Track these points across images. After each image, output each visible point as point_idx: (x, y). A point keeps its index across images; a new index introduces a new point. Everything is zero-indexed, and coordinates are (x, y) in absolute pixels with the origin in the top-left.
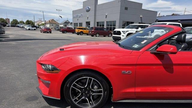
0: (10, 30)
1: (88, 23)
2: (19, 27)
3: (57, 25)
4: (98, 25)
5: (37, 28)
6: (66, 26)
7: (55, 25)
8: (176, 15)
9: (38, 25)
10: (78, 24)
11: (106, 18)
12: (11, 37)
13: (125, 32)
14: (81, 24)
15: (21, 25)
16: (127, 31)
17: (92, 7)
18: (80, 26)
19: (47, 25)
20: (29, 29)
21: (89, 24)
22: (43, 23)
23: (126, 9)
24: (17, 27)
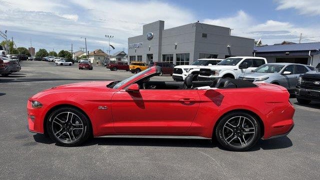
0: (32, 65)
1: (150, 56)
2: (47, 61)
3: (107, 57)
4: (164, 59)
5: (73, 63)
6: (119, 59)
7: (102, 58)
8: (289, 43)
9: (77, 57)
10: (136, 57)
11: (176, 48)
12: (28, 76)
13: (188, 70)
14: (140, 57)
15: (50, 58)
16: (190, 69)
17: (155, 34)
18: (138, 60)
19: (90, 59)
20: (62, 64)
21: (152, 58)
22: (85, 54)
23: (205, 36)
24: (44, 60)
